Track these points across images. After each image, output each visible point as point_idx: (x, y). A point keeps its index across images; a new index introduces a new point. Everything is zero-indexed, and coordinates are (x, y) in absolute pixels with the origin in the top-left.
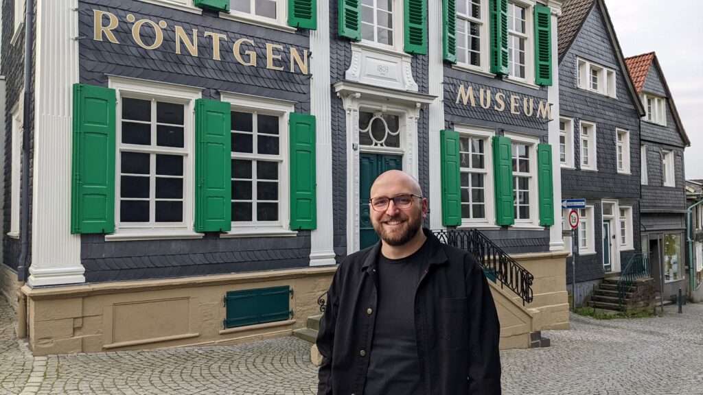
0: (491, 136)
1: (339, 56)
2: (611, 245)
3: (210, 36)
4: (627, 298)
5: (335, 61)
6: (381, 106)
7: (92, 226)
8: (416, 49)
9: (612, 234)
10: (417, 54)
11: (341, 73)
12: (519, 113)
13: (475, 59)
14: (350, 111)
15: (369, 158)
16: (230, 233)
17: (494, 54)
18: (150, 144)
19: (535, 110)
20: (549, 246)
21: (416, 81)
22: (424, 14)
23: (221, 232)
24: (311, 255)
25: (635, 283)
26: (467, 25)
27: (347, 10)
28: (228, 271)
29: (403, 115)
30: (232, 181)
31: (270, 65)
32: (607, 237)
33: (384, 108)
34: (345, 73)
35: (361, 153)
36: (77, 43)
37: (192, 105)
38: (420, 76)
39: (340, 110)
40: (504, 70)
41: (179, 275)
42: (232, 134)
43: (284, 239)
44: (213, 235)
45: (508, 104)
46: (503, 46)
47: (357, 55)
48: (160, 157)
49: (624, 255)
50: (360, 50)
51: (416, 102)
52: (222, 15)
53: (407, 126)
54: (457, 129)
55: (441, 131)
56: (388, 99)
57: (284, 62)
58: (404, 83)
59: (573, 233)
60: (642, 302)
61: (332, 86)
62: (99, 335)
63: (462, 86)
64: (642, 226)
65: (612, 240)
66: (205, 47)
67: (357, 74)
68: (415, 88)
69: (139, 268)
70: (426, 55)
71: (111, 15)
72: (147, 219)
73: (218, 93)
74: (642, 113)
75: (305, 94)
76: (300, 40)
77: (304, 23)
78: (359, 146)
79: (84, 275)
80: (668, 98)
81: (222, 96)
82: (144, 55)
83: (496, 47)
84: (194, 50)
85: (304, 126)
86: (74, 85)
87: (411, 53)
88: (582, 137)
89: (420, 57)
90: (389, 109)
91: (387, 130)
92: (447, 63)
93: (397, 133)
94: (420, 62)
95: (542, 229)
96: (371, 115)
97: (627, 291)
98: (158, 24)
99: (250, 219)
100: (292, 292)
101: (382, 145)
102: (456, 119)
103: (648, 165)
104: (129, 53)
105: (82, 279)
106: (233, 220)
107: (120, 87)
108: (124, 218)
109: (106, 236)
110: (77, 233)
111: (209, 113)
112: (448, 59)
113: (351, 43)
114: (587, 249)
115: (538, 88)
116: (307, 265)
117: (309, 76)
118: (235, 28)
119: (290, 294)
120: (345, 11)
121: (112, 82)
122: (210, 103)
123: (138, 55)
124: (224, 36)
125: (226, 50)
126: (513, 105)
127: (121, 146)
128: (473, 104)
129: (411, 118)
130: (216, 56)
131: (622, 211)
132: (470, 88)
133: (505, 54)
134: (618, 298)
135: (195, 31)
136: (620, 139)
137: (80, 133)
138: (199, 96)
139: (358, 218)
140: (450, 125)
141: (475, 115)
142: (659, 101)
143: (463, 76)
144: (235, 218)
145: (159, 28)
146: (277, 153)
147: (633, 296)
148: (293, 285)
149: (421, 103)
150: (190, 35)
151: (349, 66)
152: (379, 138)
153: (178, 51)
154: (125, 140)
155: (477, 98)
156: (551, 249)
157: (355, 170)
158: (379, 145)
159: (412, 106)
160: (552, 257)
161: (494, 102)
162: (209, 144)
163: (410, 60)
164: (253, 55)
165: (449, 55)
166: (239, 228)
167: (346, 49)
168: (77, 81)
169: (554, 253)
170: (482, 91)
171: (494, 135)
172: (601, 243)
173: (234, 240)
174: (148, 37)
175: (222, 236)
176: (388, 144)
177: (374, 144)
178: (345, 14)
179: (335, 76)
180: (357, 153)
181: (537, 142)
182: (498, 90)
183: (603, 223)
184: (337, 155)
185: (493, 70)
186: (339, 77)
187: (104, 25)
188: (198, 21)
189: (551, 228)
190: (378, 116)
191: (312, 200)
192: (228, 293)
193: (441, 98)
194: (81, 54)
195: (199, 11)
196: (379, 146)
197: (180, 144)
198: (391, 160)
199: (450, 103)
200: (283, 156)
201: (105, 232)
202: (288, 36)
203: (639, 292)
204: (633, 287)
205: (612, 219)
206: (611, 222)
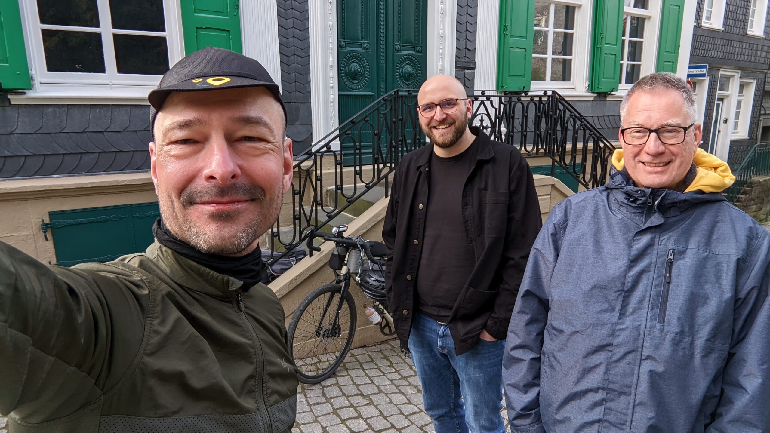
2: (719, 131)
9: (723, 118)
25: (751, 183)
60: (754, 207)
64: (762, 109)
65: (723, 125)
97: (739, 193)
131: (742, 87)
147: (745, 200)
172: (710, 129)
183: (716, 102)
203: (754, 195)
204: (748, 188)
205: (728, 96)
206: (726, 102)
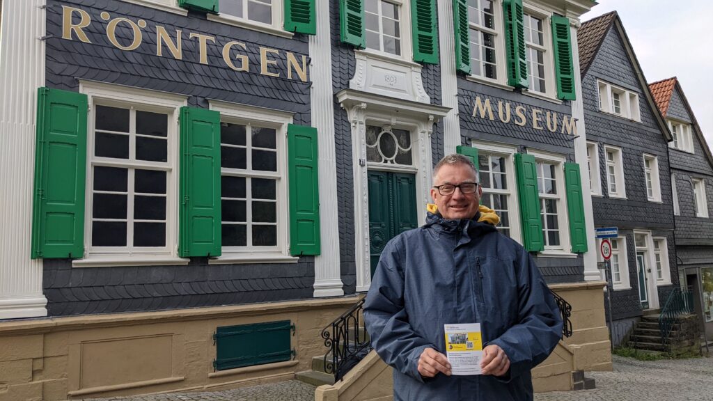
0: (513, 154)
1: (341, 65)
2: (646, 279)
3: (196, 38)
4: (670, 336)
5: (338, 69)
6: (390, 119)
7: (56, 249)
8: (426, 58)
9: (647, 268)
10: (427, 63)
11: (345, 82)
12: (542, 128)
13: (490, 72)
14: (356, 123)
15: (378, 176)
16: (220, 258)
17: (511, 66)
18: (128, 158)
19: (559, 126)
20: (583, 275)
21: (428, 93)
22: (433, 21)
23: (209, 257)
24: (315, 285)
25: (678, 320)
26: (480, 35)
27: (349, 14)
28: (219, 303)
29: (415, 129)
30: (223, 201)
31: (264, 71)
32: (641, 271)
33: (394, 121)
34: (348, 82)
35: (369, 171)
36: (43, 44)
37: (177, 114)
38: (432, 87)
39: (344, 123)
40: (523, 82)
41: (162, 307)
42: (222, 147)
43: (282, 266)
44: (200, 261)
45: (529, 119)
46: (521, 57)
47: (362, 64)
48: (139, 172)
49: (662, 290)
50: (365, 58)
51: (428, 115)
52: (210, 17)
53: (420, 142)
54: (475, 145)
55: (458, 147)
56: (397, 110)
57: (281, 68)
58: (415, 95)
59: (607, 265)
60: (686, 341)
61: (335, 96)
62: (64, 379)
63: (478, 99)
64: (678, 260)
65: (648, 274)
66: (190, 51)
67: (362, 84)
68: (427, 100)
69: (113, 299)
70: (437, 65)
71: (82, 13)
72: (124, 244)
73: (206, 102)
74: (669, 138)
75: (304, 104)
76: (297, 45)
77: (301, 27)
78: (366, 163)
79: (46, 307)
80: (694, 125)
81: (210, 104)
82: (121, 58)
83: (513, 58)
84: (177, 53)
85: (304, 139)
86: (39, 89)
87: (422, 63)
88: (608, 163)
89: (431, 67)
90: (398, 122)
91: (397, 146)
92: (461, 74)
93: (409, 149)
94: (432, 72)
95: (575, 256)
96: (380, 129)
97: (669, 328)
98: (137, 23)
99: (244, 244)
100: (293, 327)
101: (392, 162)
102: (473, 135)
103: (679, 194)
104: (103, 55)
105: (44, 312)
106: (223, 245)
107: (92, 92)
108: (96, 242)
109: (73, 261)
110: (39, 257)
111: (195, 122)
112: (461, 69)
113: (355, 50)
114: (622, 283)
115: (560, 102)
116: (311, 296)
117: (309, 84)
118: (225, 31)
119: (291, 330)
120: (347, 15)
121: (84, 86)
122: (197, 112)
123: (114, 58)
124: (212, 38)
125: (214, 54)
126: (535, 119)
127: (93, 160)
128: (492, 118)
129: (424, 132)
130: (203, 59)
131: (656, 243)
132: (487, 101)
133: (523, 66)
134: (660, 337)
135: (179, 32)
136: (648, 166)
137: (44, 142)
138: (185, 104)
139: (368, 243)
140: (467, 141)
141: (495, 130)
142: (684, 127)
143: (479, 89)
144: (226, 242)
145: (138, 28)
146: (274, 169)
147: (677, 335)
148: (294, 319)
149: (434, 115)
150: (173, 37)
151: (353, 76)
152: (388, 153)
153: (159, 53)
154: (99, 152)
155: (495, 112)
156: (586, 278)
157: (362, 188)
158: (389, 162)
159: (424, 119)
160: (588, 288)
161: (514, 116)
162: (196, 157)
163: (420, 71)
164: (245, 60)
165: (463, 64)
166: (230, 254)
167: (350, 57)
168: (43, 85)
169: (589, 283)
170: (500, 104)
171: (516, 153)
172: (636, 276)
173: (225, 267)
174: (125, 38)
175: (211, 262)
176: (399, 160)
177: (383, 161)
178: (347, 19)
179: (338, 85)
180: (365, 169)
181: (562, 160)
182: (517, 104)
183: (637, 256)
184: (342, 171)
185: (510, 83)
186: (342, 86)
187: (73, 23)
188: (183, 23)
189: (584, 256)
190: (387, 130)
191: (315, 222)
192: (219, 329)
193: (456, 111)
194: (48, 56)
195: (185, 13)
196: (389, 164)
197: (163, 157)
198: (403, 178)
199: (466, 117)
200: (282, 173)
201: (72, 257)
202: (284, 41)
203: (683, 330)
204: (676, 325)
205: (646, 251)
206: (645, 255)
